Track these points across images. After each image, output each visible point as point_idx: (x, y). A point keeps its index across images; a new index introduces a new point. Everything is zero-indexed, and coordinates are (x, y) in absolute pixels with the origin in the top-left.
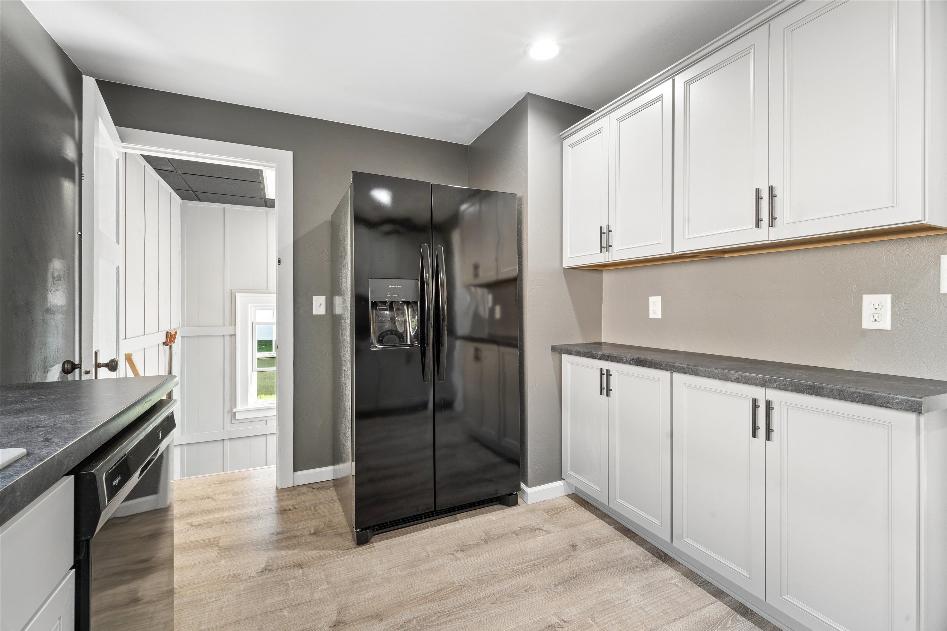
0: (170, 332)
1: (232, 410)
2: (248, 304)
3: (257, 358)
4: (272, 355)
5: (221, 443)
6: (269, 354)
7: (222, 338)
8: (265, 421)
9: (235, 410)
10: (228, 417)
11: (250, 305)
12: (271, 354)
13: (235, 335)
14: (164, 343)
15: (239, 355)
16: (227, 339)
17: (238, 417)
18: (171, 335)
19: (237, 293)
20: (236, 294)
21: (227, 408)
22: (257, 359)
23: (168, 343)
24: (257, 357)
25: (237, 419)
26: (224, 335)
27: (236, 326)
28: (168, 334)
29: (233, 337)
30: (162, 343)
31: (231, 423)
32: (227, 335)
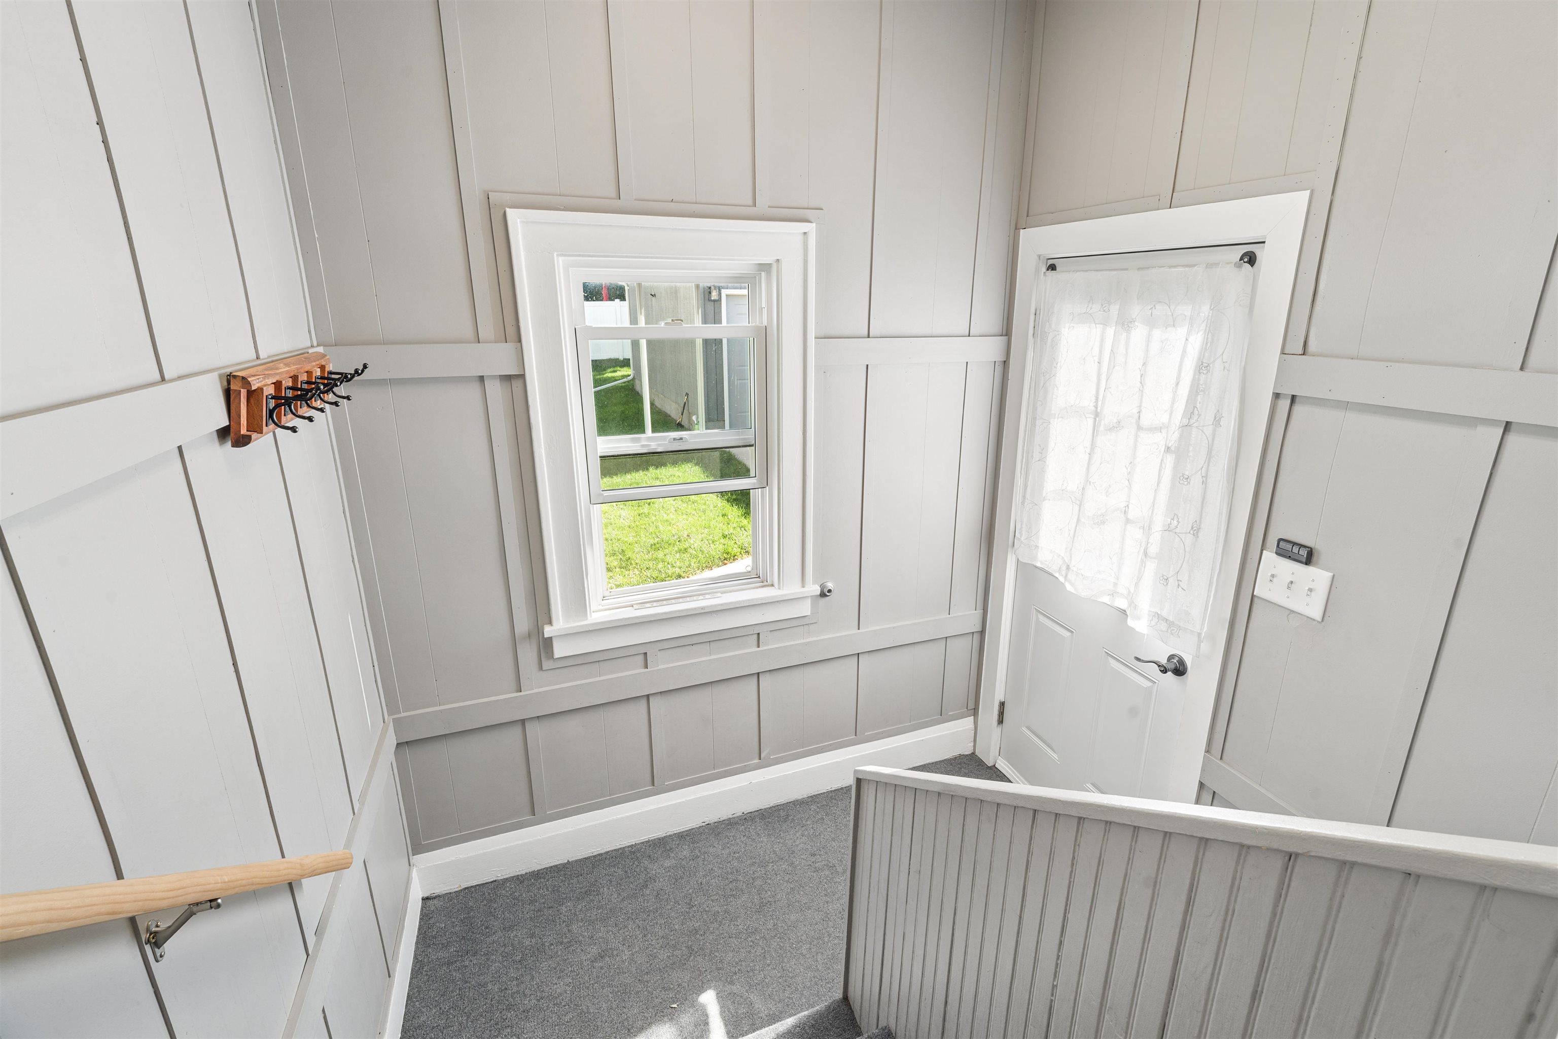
0: (243, 378)
1: (539, 631)
2: (555, 255)
3: (601, 457)
4: (643, 446)
5: (517, 731)
6: (633, 440)
7: (476, 388)
8: (641, 658)
9: (548, 631)
10: (528, 654)
11: (560, 258)
12: (638, 440)
13: (522, 377)
14: (223, 433)
15: (543, 451)
16: (495, 390)
17: (560, 650)
18: (251, 394)
19: (510, 207)
20: (509, 211)
21: (523, 624)
22: (599, 459)
23: (244, 431)
24: (599, 454)
25: (556, 655)
26: (482, 379)
27: (520, 341)
28: (232, 387)
29: (517, 384)
30: (215, 436)
31: (541, 668)
32: (494, 377)
